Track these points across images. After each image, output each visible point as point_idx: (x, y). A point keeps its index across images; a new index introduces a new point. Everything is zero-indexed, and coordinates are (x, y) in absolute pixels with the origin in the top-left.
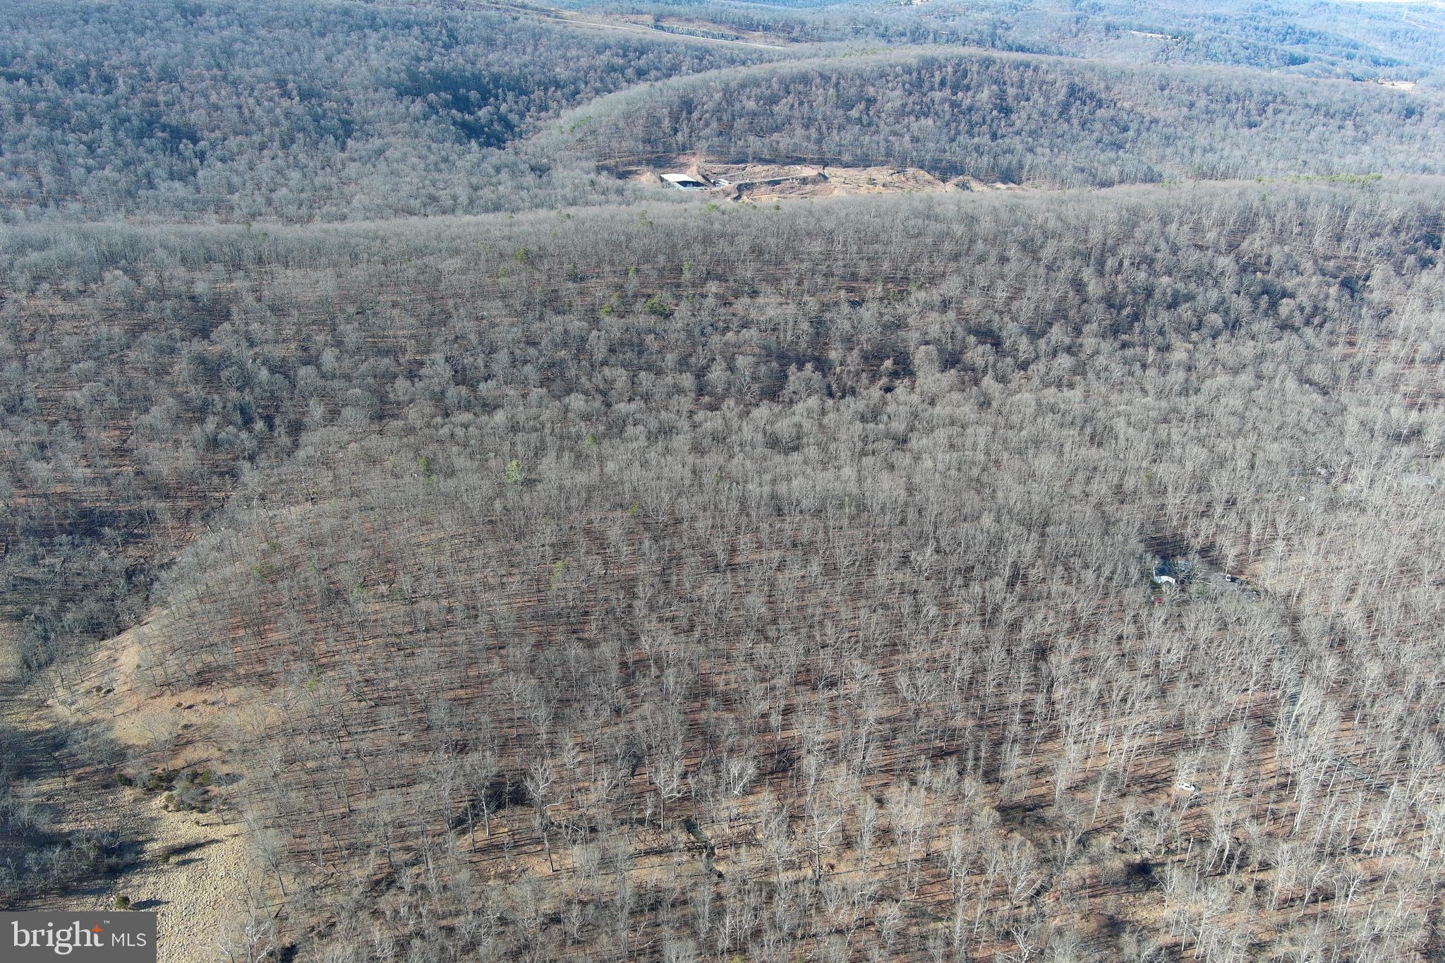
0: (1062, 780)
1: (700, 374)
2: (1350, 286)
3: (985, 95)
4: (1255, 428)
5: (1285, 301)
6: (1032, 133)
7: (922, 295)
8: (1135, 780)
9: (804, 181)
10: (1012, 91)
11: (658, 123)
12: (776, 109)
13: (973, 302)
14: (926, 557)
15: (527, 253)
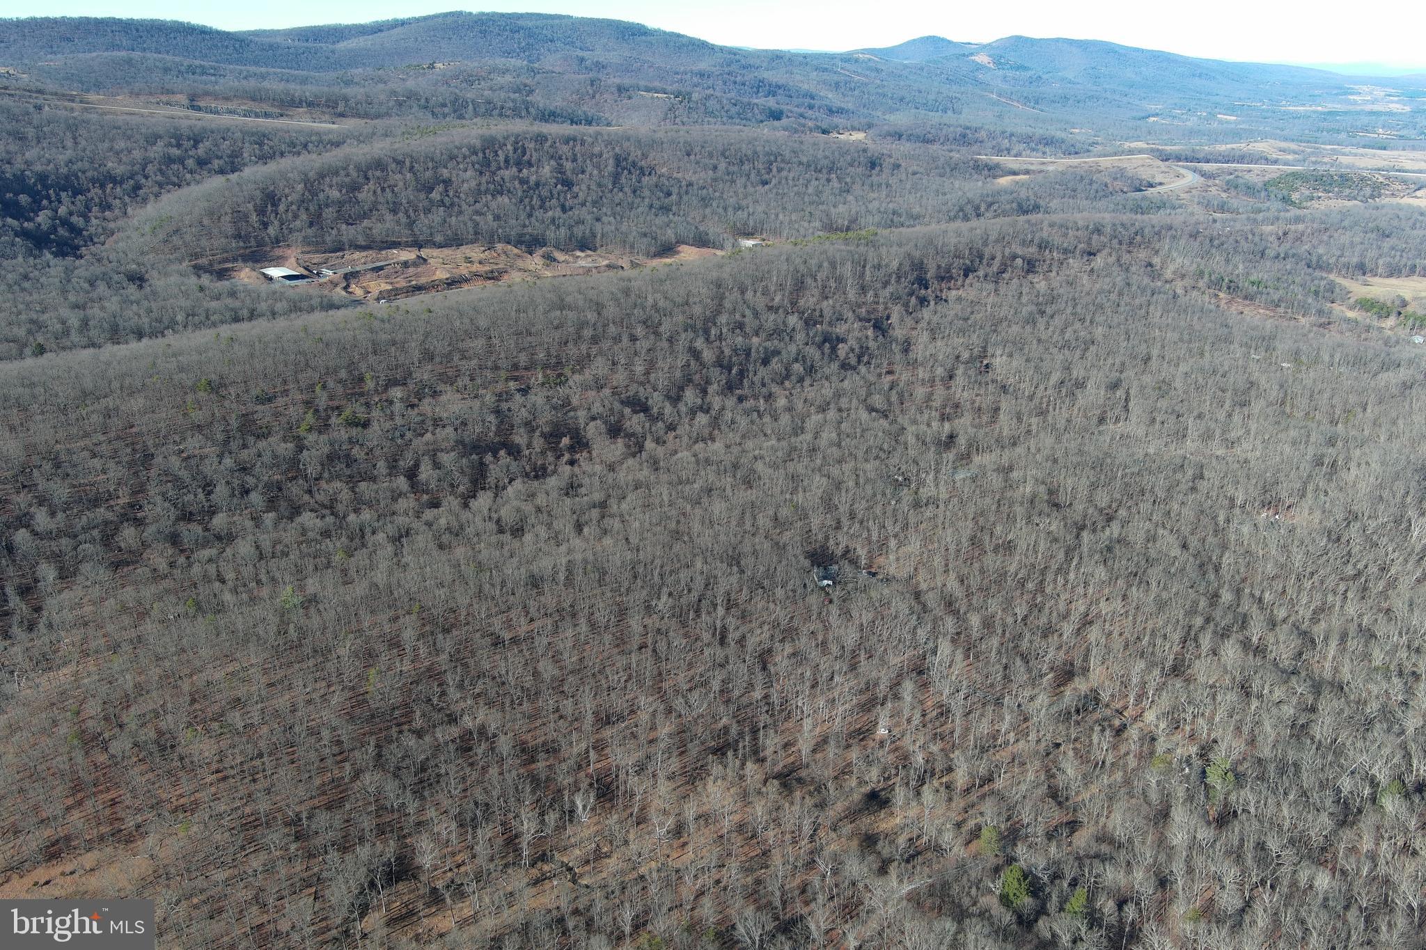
0: (804, 746)
1: (412, 474)
2: (878, 326)
3: (547, 170)
4: (851, 454)
5: (840, 346)
6: (595, 203)
7: (577, 377)
8: (851, 735)
9: (406, 264)
10: (568, 165)
11: (246, 217)
12: (361, 196)
13: (620, 377)
14: (664, 603)
15: (209, 383)
